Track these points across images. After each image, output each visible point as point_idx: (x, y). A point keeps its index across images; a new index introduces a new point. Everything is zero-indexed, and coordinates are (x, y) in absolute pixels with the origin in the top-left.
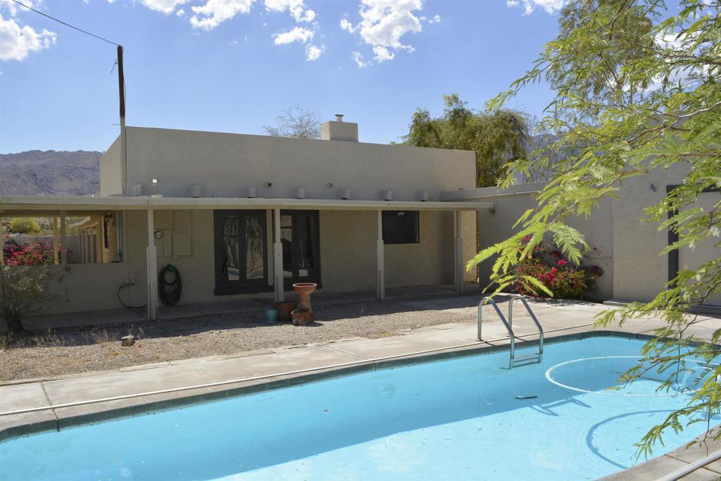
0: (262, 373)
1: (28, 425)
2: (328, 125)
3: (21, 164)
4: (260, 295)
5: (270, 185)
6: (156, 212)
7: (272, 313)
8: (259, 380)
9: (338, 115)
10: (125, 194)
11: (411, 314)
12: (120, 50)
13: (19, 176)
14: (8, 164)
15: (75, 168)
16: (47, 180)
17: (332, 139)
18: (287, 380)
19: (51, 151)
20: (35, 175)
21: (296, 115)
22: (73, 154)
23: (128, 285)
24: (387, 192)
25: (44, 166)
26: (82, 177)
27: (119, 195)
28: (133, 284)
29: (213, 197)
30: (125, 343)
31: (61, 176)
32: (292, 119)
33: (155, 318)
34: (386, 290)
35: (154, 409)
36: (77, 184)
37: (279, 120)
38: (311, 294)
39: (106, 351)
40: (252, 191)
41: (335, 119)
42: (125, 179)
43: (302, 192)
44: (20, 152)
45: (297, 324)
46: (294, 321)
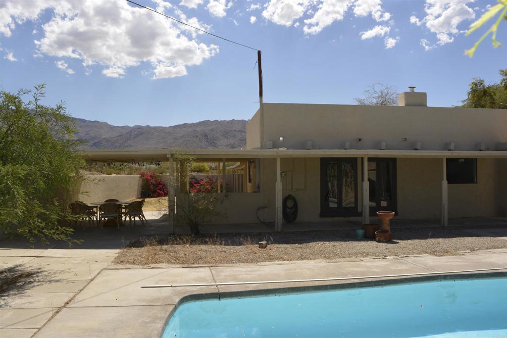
0: (354, 275)
1: (202, 294)
2: (403, 95)
3: (198, 129)
4: (351, 219)
5: (360, 140)
6: (282, 159)
7: (360, 232)
8: (352, 280)
9: (411, 87)
10: (262, 147)
11: (470, 239)
12: (259, 53)
13: (197, 137)
14: (191, 129)
15: (230, 131)
16: (214, 139)
17: (406, 105)
18: (372, 282)
19: (216, 120)
20: (207, 136)
21: (378, 89)
22: (229, 122)
23: (264, 208)
24: (450, 143)
25: (212, 130)
26: (234, 136)
27: (258, 148)
28: (266, 207)
29: (320, 149)
30: (261, 246)
31: (222, 136)
32: (375, 92)
33: (279, 230)
34: (449, 219)
35: (280, 293)
36: (231, 141)
37: (366, 93)
38: (390, 220)
39: (249, 250)
40: (347, 144)
41: (408, 90)
42: (262, 138)
43: (383, 144)
44: (198, 122)
45: (379, 241)
46: (377, 239)
